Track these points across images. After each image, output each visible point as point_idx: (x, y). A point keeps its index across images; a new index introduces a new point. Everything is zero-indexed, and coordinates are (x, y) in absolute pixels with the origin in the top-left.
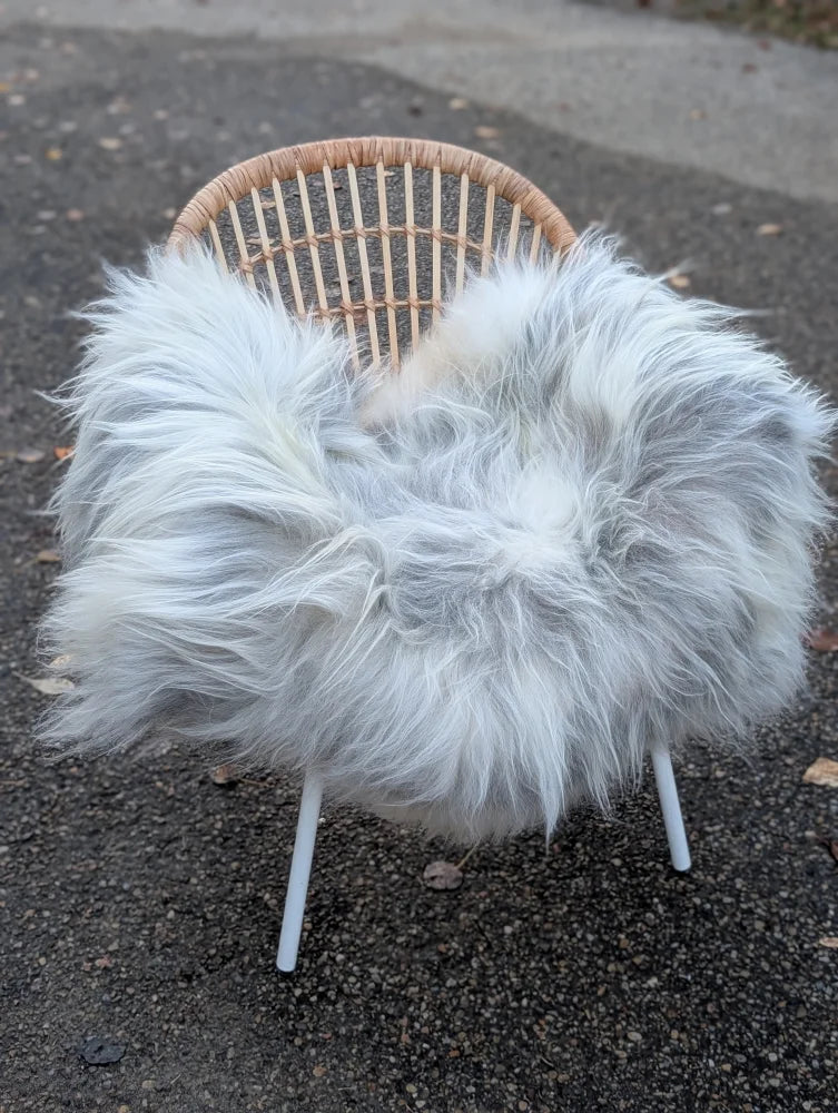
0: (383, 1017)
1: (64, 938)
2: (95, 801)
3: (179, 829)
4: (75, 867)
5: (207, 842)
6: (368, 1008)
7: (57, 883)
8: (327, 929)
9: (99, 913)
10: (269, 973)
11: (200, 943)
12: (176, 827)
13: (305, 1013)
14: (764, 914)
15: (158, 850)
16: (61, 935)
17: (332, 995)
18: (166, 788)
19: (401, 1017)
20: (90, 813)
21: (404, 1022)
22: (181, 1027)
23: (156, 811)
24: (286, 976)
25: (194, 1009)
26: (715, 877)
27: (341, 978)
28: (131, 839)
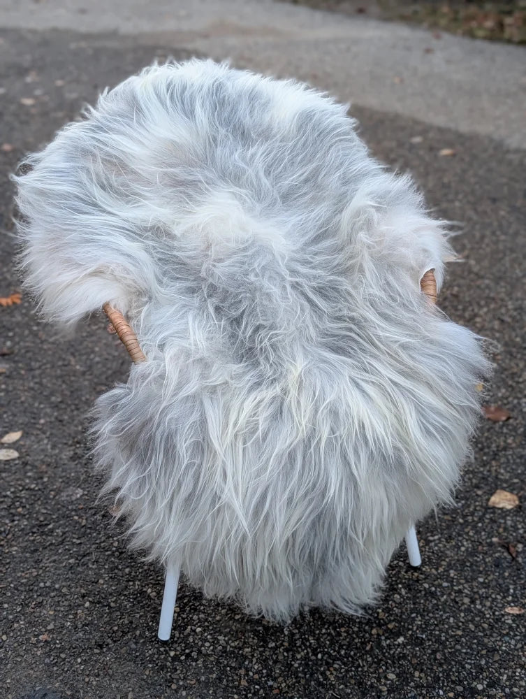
0: (228, 669)
1: (18, 622)
2: (35, 530)
3: (90, 548)
4: (23, 574)
5: (108, 555)
6: (218, 662)
7: (12, 585)
8: (190, 611)
9: (40, 604)
10: (153, 641)
11: (107, 623)
12: (88, 546)
13: (178, 668)
14: (469, 593)
15: (77, 561)
16: (16, 620)
17: (194, 654)
18: (80, 520)
19: (240, 668)
20: (32, 538)
21: (242, 671)
22: (97, 679)
23: (74, 536)
24: (164, 643)
25: (105, 667)
26: (437, 569)
27: (200, 643)
28: (59, 554)
